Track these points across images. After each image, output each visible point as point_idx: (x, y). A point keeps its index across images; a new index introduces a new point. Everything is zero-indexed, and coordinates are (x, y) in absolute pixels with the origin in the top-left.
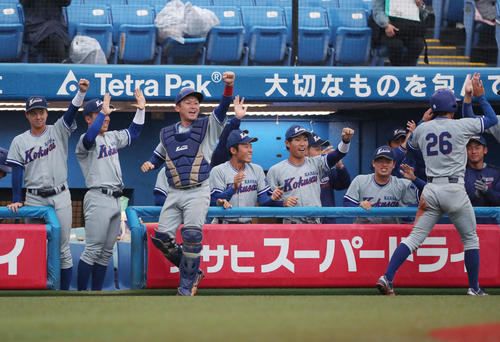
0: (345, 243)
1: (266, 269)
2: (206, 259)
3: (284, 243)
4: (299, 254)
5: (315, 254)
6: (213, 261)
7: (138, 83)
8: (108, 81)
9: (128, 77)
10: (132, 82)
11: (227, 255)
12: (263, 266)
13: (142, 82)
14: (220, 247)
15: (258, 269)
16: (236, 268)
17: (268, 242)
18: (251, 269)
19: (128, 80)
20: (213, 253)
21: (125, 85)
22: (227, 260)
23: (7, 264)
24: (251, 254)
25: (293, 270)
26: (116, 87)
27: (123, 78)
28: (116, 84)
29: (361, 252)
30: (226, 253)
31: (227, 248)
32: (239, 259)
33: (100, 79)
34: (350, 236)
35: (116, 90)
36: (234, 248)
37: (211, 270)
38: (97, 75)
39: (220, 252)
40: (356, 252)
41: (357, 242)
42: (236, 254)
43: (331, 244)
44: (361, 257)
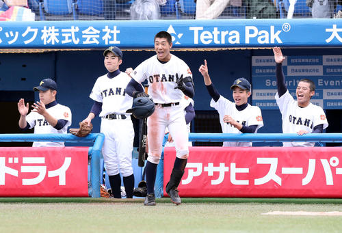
0: (324, 162)
1: (258, 182)
2: (211, 174)
3: (273, 162)
4: (286, 171)
5: (299, 171)
6: (216, 175)
7: (224, 34)
8: (200, 32)
9: (216, 29)
10: (219, 33)
11: (228, 170)
12: (256, 180)
13: (227, 32)
14: (222, 165)
15: (252, 182)
16: (234, 181)
17: (260, 161)
18: (246, 182)
19: (216, 32)
20: (216, 169)
21: (213, 35)
22: (227, 174)
23: (58, 177)
24: (246, 170)
25: (280, 184)
26: (206, 37)
27: (211, 30)
28: (207, 35)
29: (337, 169)
30: (227, 169)
31: (228, 165)
32: (237, 174)
33: (193, 31)
34: (328, 156)
35: (206, 40)
36: (233, 165)
37: (214, 182)
38: (191, 29)
39: (222, 168)
40: (333, 169)
41: (334, 162)
42: (234, 170)
43: (312, 163)
44: (337, 173)
